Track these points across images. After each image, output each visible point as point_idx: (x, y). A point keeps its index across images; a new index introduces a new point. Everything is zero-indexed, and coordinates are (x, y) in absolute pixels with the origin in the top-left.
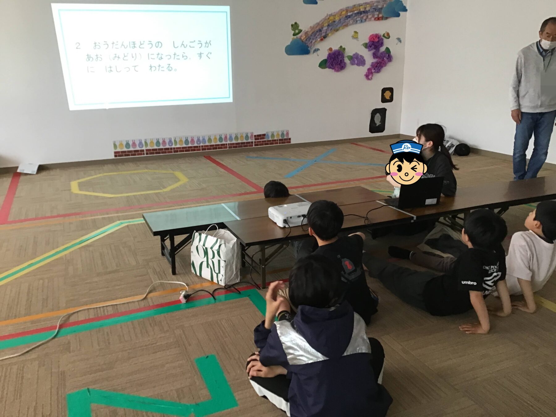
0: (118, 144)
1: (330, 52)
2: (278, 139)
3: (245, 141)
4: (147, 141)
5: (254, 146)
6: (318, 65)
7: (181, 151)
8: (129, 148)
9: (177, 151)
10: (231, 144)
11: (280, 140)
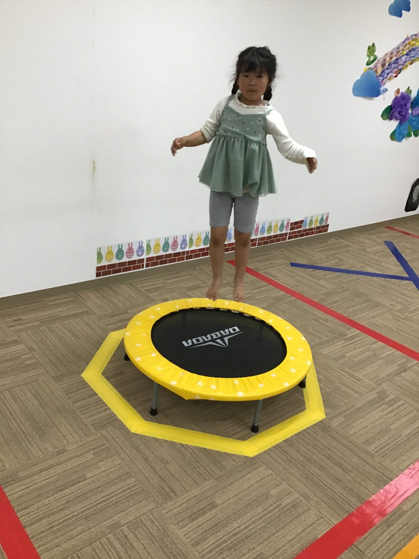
0: (104, 253)
1: (397, 94)
2: (316, 227)
3: (278, 233)
4: (150, 244)
5: (287, 240)
6: (381, 114)
7: (196, 256)
8: (122, 258)
9: (190, 257)
10: (261, 238)
11: (318, 228)
